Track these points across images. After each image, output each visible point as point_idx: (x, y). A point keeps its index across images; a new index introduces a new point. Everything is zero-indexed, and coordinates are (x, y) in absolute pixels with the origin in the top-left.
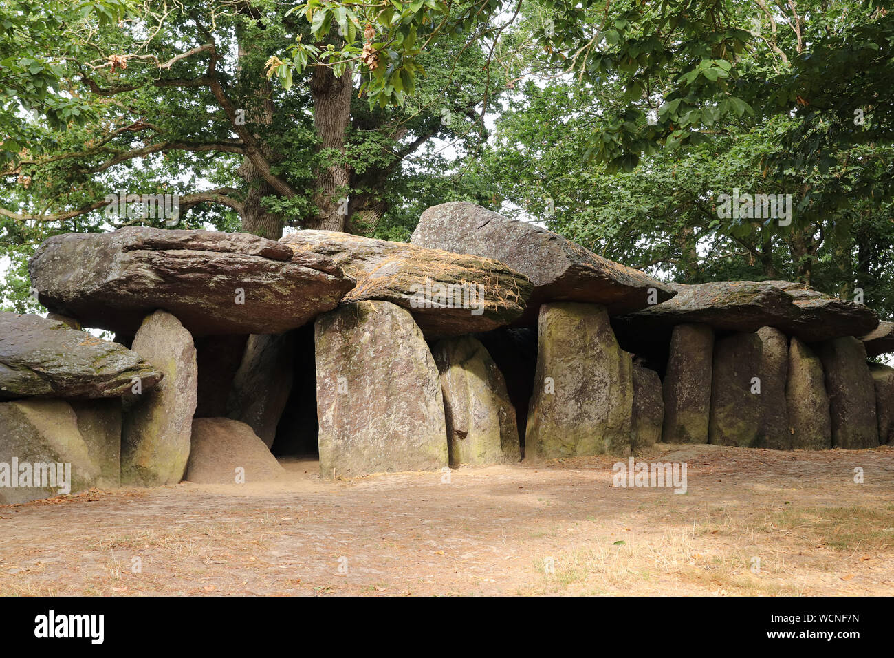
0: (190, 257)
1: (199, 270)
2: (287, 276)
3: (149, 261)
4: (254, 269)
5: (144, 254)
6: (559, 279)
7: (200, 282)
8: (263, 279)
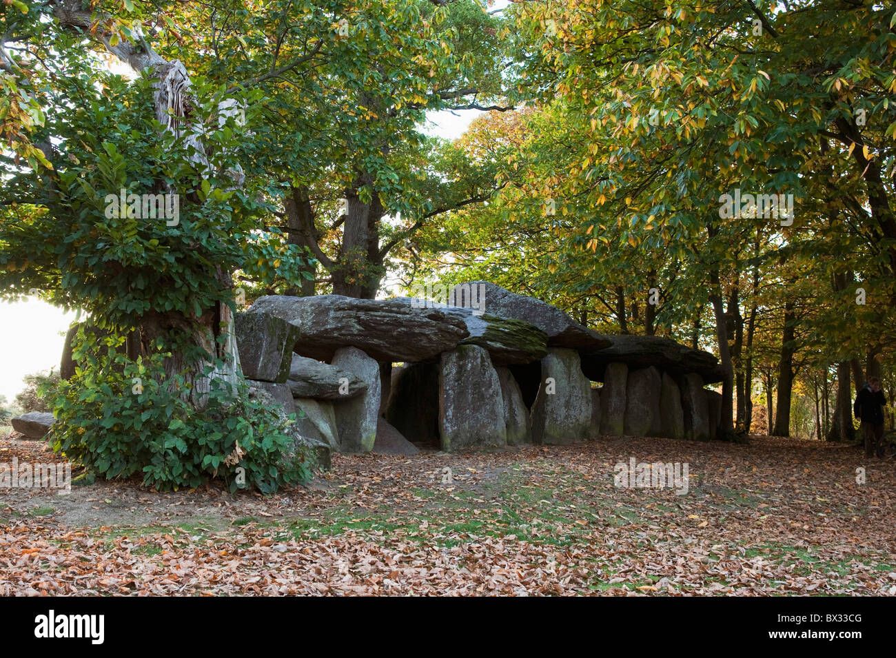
0: (385, 317)
1: (392, 324)
2: (440, 330)
3: (358, 318)
4: (422, 325)
5: (353, 313)
6: (560, 334)
7: (389, 331)
8: (427, 332)
